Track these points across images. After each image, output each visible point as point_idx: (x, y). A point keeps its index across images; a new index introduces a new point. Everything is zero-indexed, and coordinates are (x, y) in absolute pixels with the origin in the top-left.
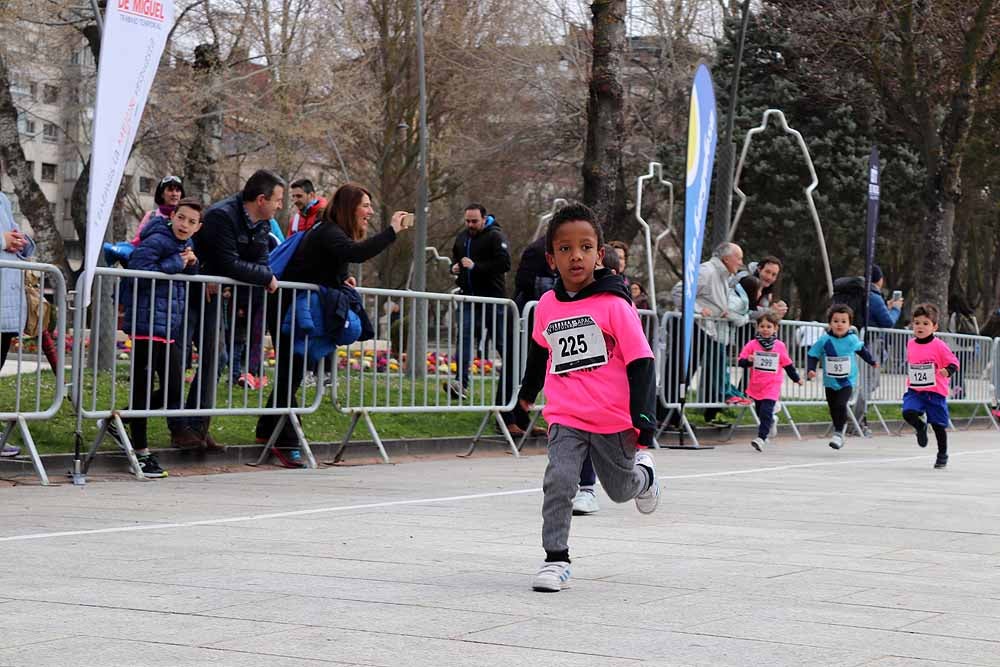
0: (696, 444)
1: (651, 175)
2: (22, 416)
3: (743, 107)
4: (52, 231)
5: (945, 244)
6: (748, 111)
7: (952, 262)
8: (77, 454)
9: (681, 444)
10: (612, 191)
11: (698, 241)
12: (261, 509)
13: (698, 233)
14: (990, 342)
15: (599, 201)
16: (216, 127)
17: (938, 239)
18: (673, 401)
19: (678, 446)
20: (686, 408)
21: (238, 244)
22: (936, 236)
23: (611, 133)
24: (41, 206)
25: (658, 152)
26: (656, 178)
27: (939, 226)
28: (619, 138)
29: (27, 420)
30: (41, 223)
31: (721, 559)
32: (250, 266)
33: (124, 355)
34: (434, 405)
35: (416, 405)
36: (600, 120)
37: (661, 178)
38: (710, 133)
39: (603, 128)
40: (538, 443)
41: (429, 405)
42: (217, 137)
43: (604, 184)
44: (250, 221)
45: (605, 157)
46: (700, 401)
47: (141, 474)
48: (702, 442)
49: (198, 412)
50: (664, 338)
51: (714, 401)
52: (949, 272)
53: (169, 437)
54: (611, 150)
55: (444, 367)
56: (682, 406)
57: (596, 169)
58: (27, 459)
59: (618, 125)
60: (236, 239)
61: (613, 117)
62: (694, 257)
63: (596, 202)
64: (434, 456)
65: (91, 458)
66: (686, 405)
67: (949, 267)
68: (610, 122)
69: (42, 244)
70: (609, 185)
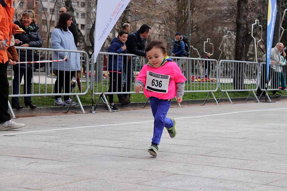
0: (270, 101)
1: (256, 24)
2: (77, 94)
3: (283, 3)
4: (84, 43)
6: (285, 4)
8: (93, 105)
9: (266, 101)
10: (245, 28)
11: (271, 42)
12: (145, 120)
13: (271, 39)
15: (241, 31)
16: (130, 12)
18: (263, 89)
19: (265, 101)
20: (268, 91)
21: (137, 45)
23: (244, 11)
24: (81, 36)
25: (258, 17)
26: (257, 24)
28: (247, 12)
29: (79, 95)
30: (81, 41)
31: (280, 133)
32: (140, 51)
33: (105, 78)
34: (194, 90)
35: (188, 90)
36: (241, 7)
37: (259, 24)
38: (275, 10)
39: (242, 9)
40: (224, 101)
41: (192, 90)
42: (130, 16)
43: (242, 26)
44: (141, 38)
45: (243, 18)
46: (271, 88)
47: (110, 110)
48: (272, 100)
49: (126, 93)
50: (260, 70)
51: (275, 88)
53: (118, 100)
54: (244, 16)
55: (196, 80)
56: (266, 90)
57: (240, 21)
58: (79, 106)
59: (246, 9)
60: (137, 43)
61: (245, 6)
62: (270, 46)
63: (240, 31)
64: (193, 105)
65: (97, 106)
66: (267, 90)
68: (244, 7)
69: (81, 47)
70: (244, 26)
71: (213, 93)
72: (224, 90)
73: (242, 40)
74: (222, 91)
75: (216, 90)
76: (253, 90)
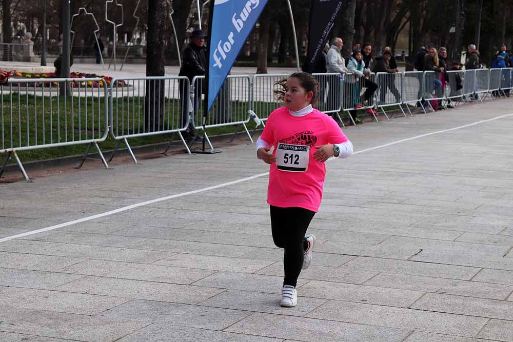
0: (212, 149)
5: (351, 21)
7: (354, 31)
9: (203, 150)
10: (164, 7)
14: (374, 75)
15: (157, 13)
17: (347, 19)
18: (199, 125)
19: (201, 151)
20: (209, 128)
22: (346, 17)
27: (348, 12)
34: (57, 143)
41: (54, 143)
50: (193, 91)
52: (353, 36)
56: (204, 128)
63: (155, 13)
67: (353, 34)
70: (163, 4)
71: (97, 145)
72: (121, 135)
73: (158, 30)
74: (118, 138)
75: (103, 139)
76: (179, 130)
